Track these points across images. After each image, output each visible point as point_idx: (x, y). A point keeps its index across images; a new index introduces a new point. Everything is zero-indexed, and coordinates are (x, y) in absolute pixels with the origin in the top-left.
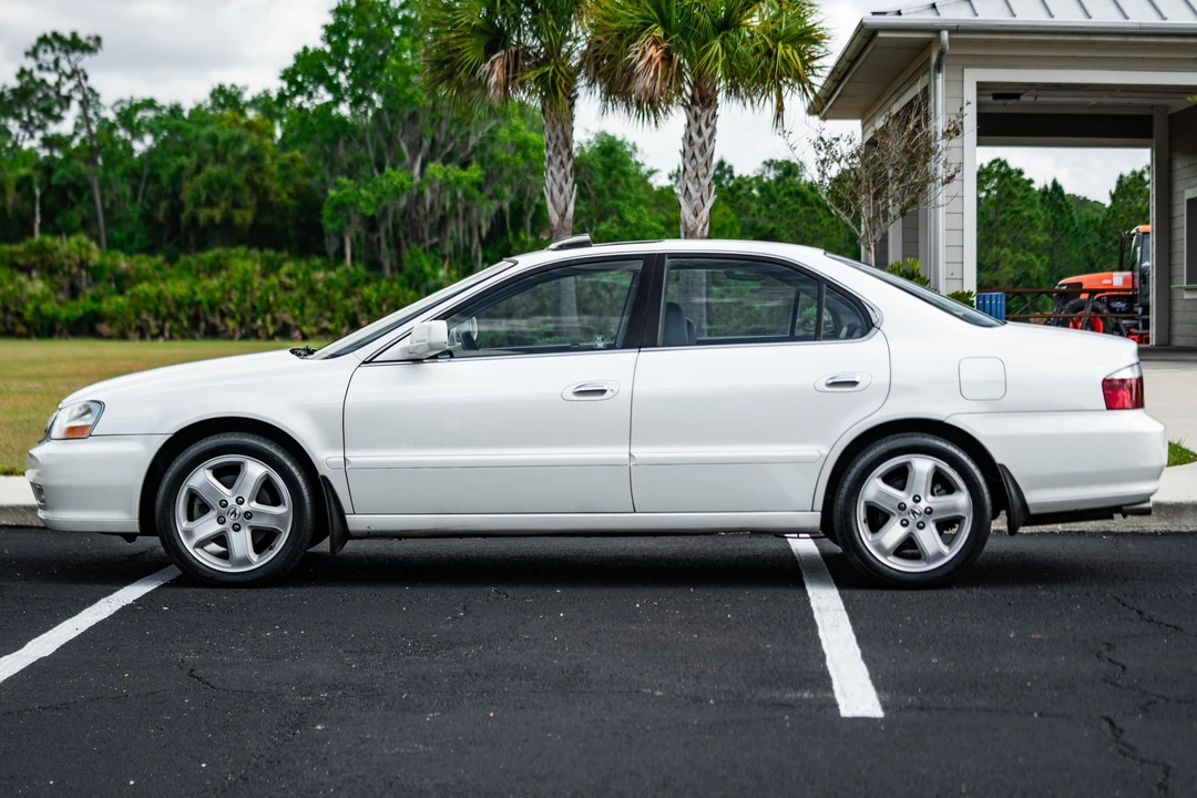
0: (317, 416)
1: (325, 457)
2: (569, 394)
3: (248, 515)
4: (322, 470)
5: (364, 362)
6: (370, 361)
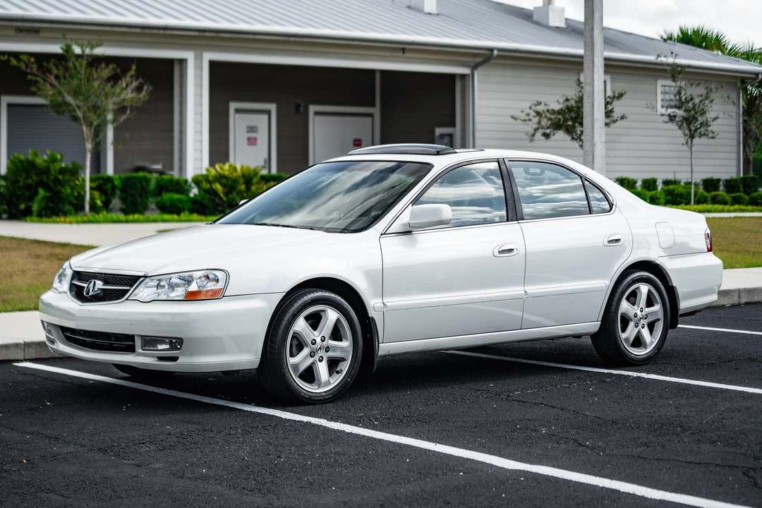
0: (368, 274)
1: (373, 304)
2: (497, 254)
3: (327, 349)
4: (371, 313)
5: (382, 234)
6: (384, 234)
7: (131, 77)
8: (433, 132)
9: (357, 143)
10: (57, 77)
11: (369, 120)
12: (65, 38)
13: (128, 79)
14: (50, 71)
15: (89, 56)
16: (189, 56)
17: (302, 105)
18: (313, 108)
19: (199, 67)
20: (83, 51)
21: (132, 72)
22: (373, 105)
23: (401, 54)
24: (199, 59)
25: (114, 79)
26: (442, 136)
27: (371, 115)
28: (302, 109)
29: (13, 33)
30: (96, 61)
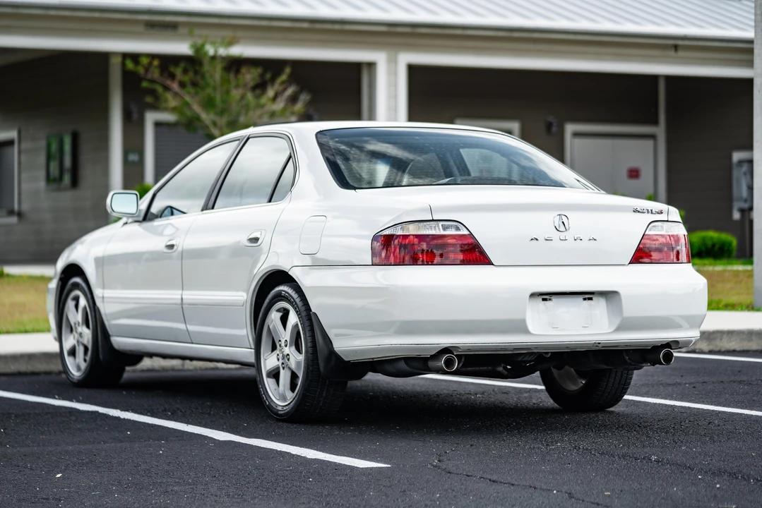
7: (283, 83)
8: (730, 157)
9: (635, 174)
10: (182, 85)
11: (650, 143)
12: (191, 34)
13: (277, 86)
14: (172, 76)
15: (224, 59)
16: (378, 57)
17: (555, 124)
18: (570, 128)
19: (393, 73)
20: (216, 51)
21: (284, 77)
22: (655, 122)
23: (672, 53)
24: (393, 62)
25: (260, 87)
26: (741, 162)
27: (652, 137)
28: (554, 129)
29: (141, 28)
30: (235, 65)
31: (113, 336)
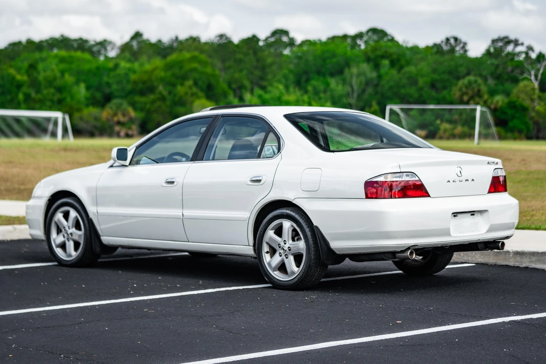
31: (103, 236)
